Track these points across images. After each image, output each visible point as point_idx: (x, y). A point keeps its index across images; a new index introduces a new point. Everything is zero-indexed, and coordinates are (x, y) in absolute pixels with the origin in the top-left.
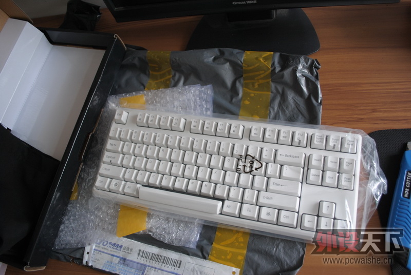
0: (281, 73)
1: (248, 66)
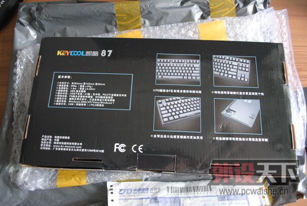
1: (214, 6)
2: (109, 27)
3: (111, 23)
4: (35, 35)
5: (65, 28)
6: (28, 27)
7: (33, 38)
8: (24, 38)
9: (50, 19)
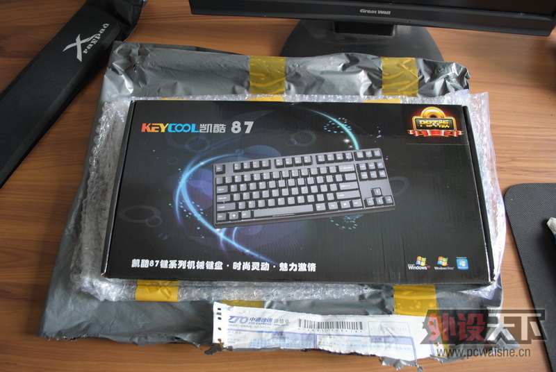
0: (432, 83)
1: (389, 75)
2: (238, 88)
3: (241, 84)
4: (131, 88)
5: (176, 83)
6: (123, 76)
7: (128, 92)
8: (116, 90)
9: (156, 68)
